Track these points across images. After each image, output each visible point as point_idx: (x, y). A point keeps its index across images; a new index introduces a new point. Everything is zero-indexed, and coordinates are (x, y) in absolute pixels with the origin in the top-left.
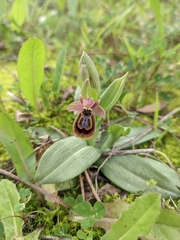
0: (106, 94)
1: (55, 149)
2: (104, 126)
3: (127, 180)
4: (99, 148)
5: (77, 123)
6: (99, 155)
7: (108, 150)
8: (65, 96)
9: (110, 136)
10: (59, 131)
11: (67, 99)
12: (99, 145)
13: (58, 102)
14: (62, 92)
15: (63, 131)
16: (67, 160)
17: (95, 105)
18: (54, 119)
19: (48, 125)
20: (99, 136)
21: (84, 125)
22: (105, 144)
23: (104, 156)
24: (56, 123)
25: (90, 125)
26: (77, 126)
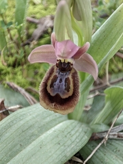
0: (103, 32)
2: (99, 85)
4: (88, 123)
5: (45, 85)
6: (86, 138)
7: (103, 128)
8: (37, 32)
9: (108, 104)
10: (23, 91)
11: (41, 37)
13: (26, 41)
14: (32, 24)
15: (29, 91)
16: (29, 148)
17: (80, 53)
18: (17, 69)
19: (7, 80)
20: (90, 102)
21: (59, 89)
22: (99, 117)
23: (95, 139)
24: (20, 78)
25: (68, 89)
26: (45, 91)
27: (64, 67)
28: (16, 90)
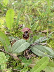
0: (32, 26)
1: (17, 43)
2: (32, 36)
3: (38, 53)
7: (33, 43)
8: (20, 27)
9: (33, 39)
10: (18, 37)
11: (20, 28)
12: (30, 42)
13: (18, 29)
14: (19, 26)
17: (29, 30)
18: (16, 34)
19: (15, 36)
20: (30, 39)
21: (26, 36)
23: (31, 45)
24: (17, 35)
25: (27, 36)
26: (23, 36)
27: (26, 32)
28: (17, 37)
